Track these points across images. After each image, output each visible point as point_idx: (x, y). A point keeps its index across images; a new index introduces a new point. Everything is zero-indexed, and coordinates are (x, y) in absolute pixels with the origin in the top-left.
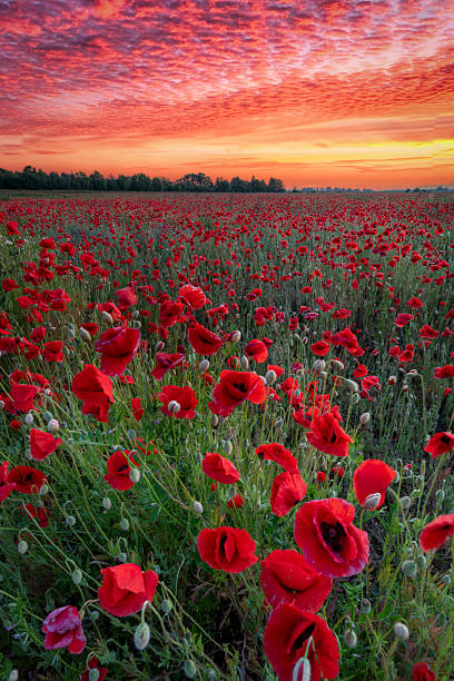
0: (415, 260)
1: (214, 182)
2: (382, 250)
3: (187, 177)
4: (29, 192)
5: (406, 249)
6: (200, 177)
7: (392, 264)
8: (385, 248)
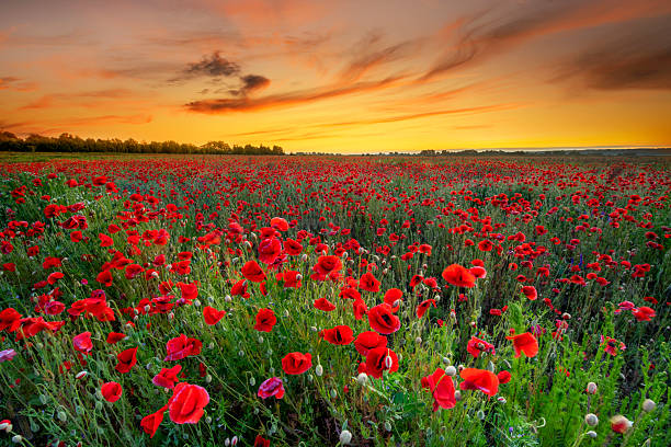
0: (379, 198)
1: (232, 148)
2: (359, 193)
3: (210, 144)
4: (66, 154)
5: (373, 192)
6: (220, 144)
7: (367, 200)
8: (360, 191)
